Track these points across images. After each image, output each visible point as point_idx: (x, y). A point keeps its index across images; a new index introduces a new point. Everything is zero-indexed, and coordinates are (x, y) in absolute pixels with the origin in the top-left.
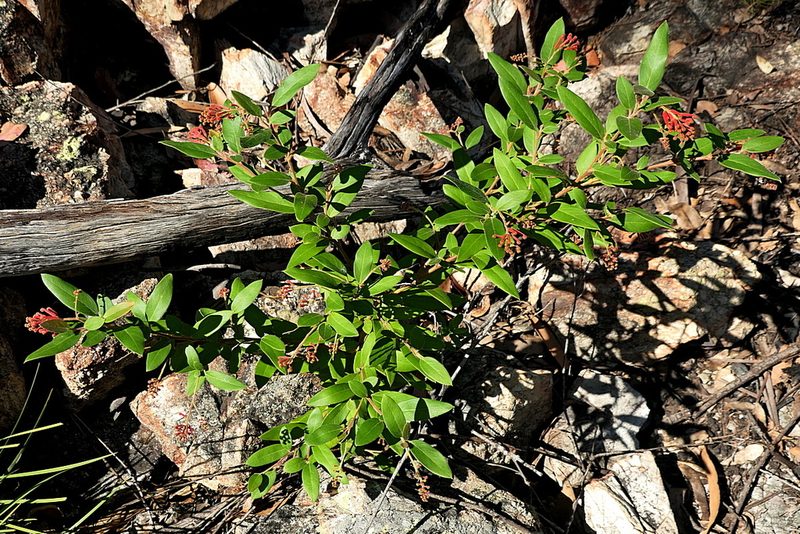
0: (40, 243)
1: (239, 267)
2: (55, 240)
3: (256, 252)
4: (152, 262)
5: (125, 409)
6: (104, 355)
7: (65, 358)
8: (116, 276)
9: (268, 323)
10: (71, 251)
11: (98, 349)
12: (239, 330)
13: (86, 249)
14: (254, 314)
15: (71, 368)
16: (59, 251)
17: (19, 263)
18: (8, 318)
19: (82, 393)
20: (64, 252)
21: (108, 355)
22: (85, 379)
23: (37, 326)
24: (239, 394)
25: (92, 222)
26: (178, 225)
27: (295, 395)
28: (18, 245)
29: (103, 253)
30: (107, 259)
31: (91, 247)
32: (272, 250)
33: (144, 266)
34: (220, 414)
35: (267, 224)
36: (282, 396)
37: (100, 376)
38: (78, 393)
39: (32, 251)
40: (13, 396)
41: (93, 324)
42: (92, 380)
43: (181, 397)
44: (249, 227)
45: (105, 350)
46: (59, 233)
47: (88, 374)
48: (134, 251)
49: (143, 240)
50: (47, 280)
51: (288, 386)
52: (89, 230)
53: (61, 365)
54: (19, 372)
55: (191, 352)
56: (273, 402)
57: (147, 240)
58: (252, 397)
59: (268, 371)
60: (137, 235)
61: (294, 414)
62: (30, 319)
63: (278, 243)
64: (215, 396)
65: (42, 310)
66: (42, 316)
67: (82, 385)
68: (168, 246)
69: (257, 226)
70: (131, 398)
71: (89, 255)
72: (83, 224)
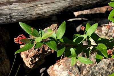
0: (16, 11)
1: (87, 19)
2: (21, 10)
3: (92, 14)
4: (54, 18)
5: (45, 72)
6: (39, 52)
7: (25, 53)
8: (41, 24)
9: (100, 39)
10: (27, 14)
11: (36, 50)
12: (89, 42)
13: (32, 13)
14: (94, 36)
15: (27, 57)
16: (23, 14)
17: (9, 19)
18: (4, 39)
19: (30, 66)
20: (24, 14)
21: (40, 52)
22: (32, 61)
23: (18, 41)
24: (88, 66)
25: (34, 3)
26: (65, 4)
27: (108, 67)
28: (8, 12)
29: (38, 15)
30: (39, 17)
31: (34, 13)
32: (97, 14)
33: (52, 20)
34: (81, 74)
35: (97, 3)
36: (103, 67)
37: (37, 59)
38: (29, 66)
39: (13, 14)
40: (6, 67)
41: (38, 40)
42: (34, 61)
43: (66, 67)
44: (91, 4)
45: (39, 50)
46: (23, 8)
47: (33, 59)
48: (49, 14)
49: (52, 10)
50: (21, 25)
51: (105, 63)
52: (33, 6)
53: (23, 56)
54: (8, 59)
55: (72, 50)
56: (100, 69)
57: (54, 10)
58: (92, 68)
59: (100, 57)
60: (50, 8)
61: (108, 74)
62: (16, 39)
63: (99, 11)
64: (78, 67)
65: (20, 35)
66: (20, 38)
67: (31, 63)
68: (61, 12)
69: (94, 4)
70: (47, 68)
71: (33, 16)
72: (31, 4)
